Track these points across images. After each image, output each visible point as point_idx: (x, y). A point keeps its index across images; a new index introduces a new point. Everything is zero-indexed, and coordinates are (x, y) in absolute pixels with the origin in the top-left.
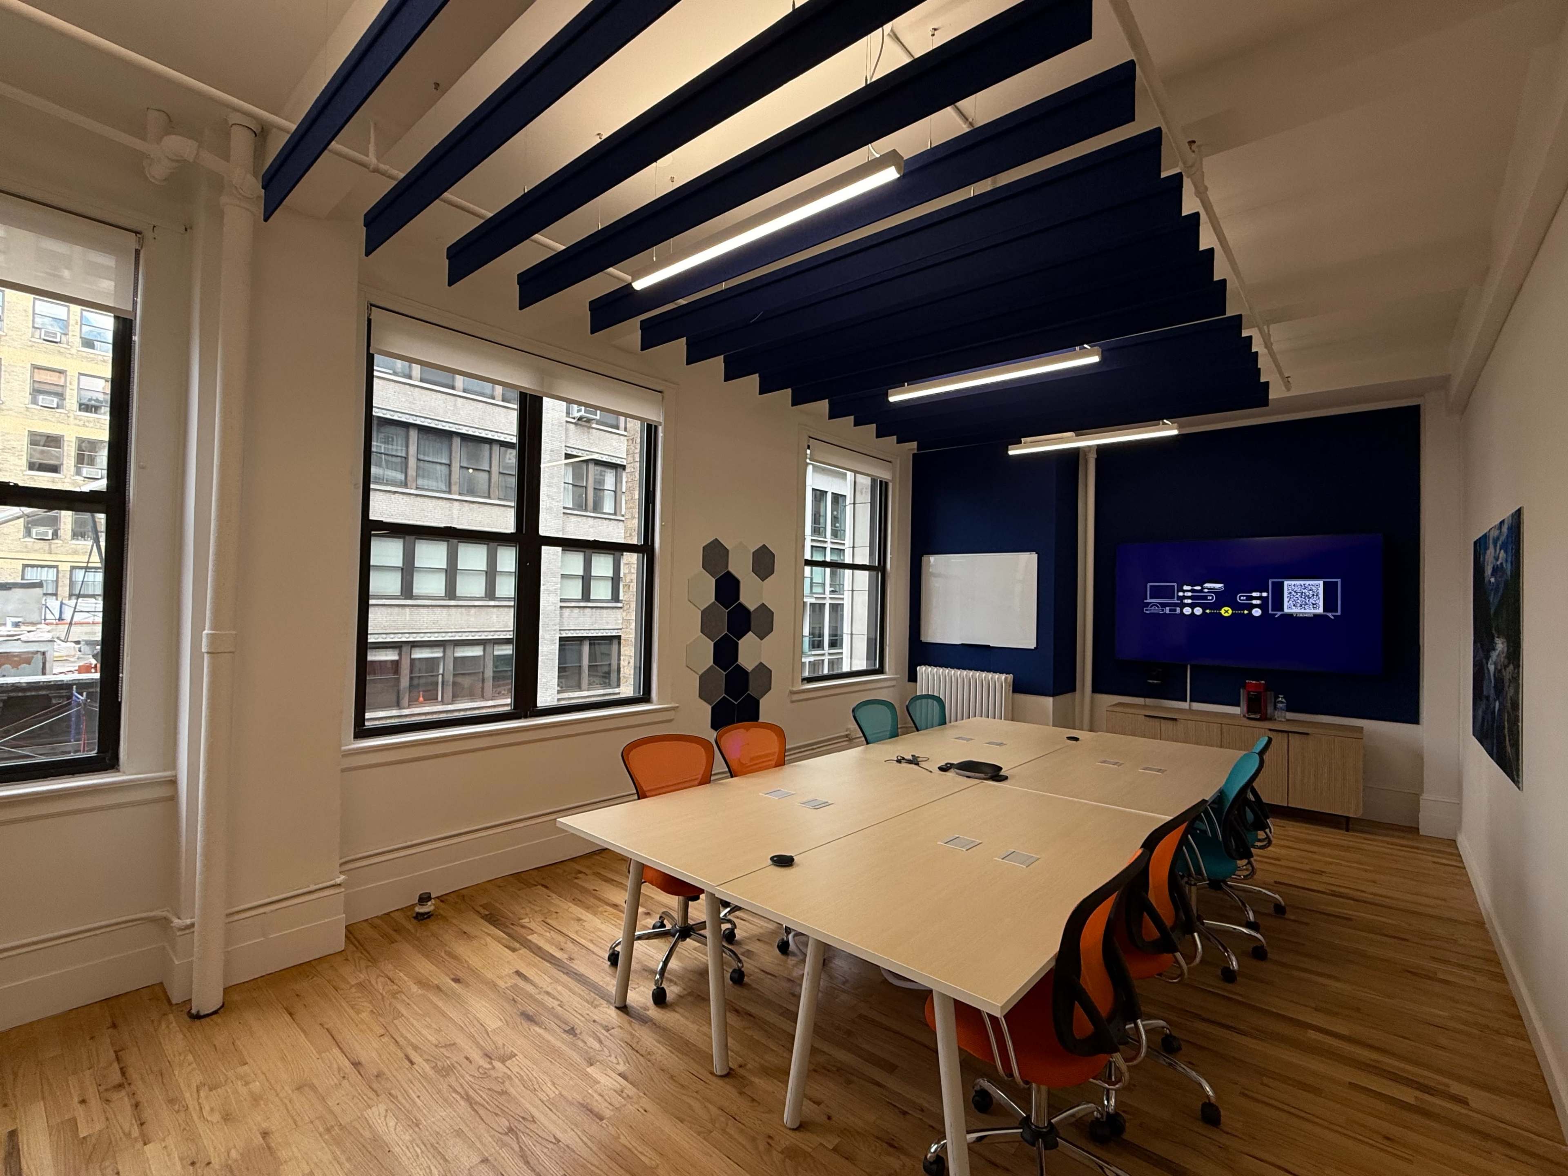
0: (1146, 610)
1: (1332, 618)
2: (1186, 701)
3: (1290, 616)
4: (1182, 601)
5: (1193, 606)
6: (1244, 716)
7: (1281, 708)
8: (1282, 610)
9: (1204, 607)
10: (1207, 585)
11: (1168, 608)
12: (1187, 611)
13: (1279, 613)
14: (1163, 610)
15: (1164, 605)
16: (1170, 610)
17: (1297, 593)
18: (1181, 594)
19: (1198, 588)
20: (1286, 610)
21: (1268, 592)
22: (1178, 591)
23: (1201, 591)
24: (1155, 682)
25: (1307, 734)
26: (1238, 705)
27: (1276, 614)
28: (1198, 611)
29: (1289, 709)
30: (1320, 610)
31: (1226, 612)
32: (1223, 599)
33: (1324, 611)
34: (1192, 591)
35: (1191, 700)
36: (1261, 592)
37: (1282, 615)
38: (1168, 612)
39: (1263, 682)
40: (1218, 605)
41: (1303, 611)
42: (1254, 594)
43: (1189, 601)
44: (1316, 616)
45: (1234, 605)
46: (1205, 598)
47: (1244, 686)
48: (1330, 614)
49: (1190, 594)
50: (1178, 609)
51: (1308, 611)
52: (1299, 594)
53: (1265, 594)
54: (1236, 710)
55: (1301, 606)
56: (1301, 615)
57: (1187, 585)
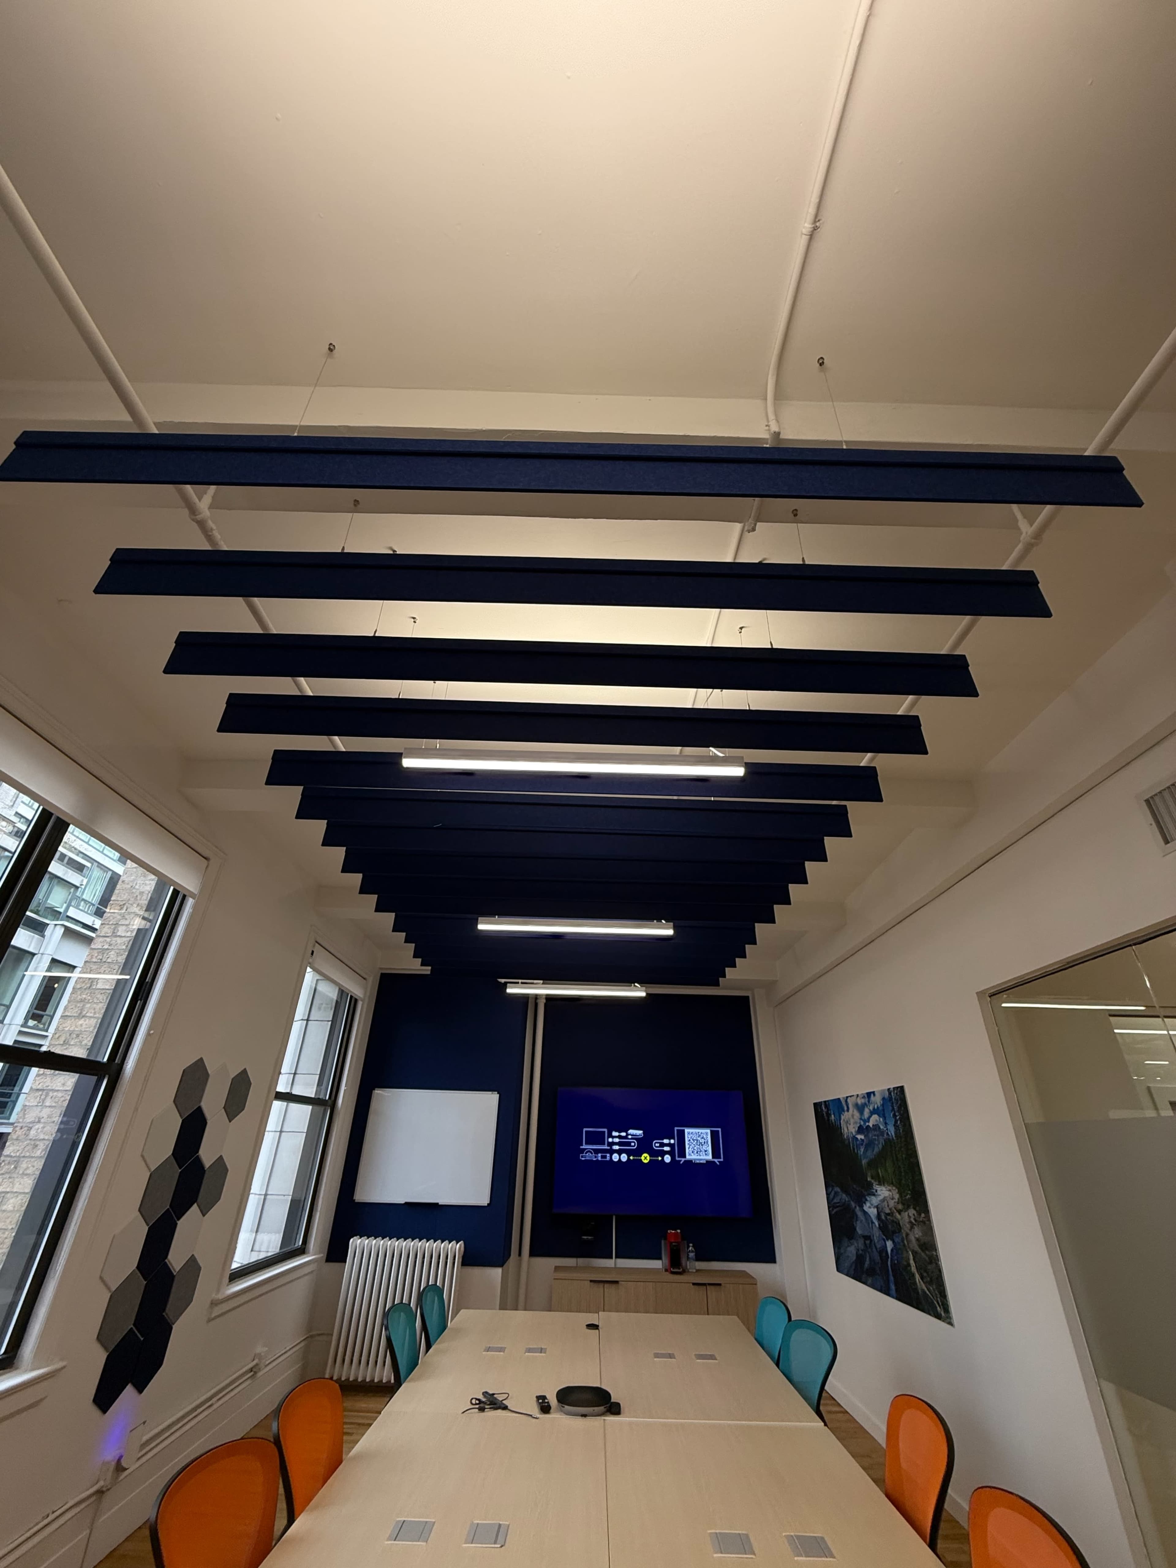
0: (582, 1157)
1: (718, 1163)
2: (612, 1258)
3: (690, 1162)
4: (611, 1147)
5: (620, 1152)
6: (666, 1270)
7: (692, 1259)
8: (685, 1157)
9: (629, 1153)
10: (631, 1131)
11: (600, 1155)
12: (615, 1158)
13: (683, 1160)
14: (596, 1157)
15: (597, 1151)
16: (602, 1157)
17: (694, 1140)
18: (610, 1140)
19: (624, 1134)
20: (688, 1157)
21: (674, 1139)
22: (608, 1138)
23: (626, 1137)
24: (590, 1238)
25: (720, 1285)
26: (660, 1258)
27: (681, 1161)
28: (624, 1157)
29: (698, 1258)
30: (710, 1157)
31: (645, 1158)
32: (644, 1145)
33: (713, 1157)
34: (620, 1137)
35: (616, 1257)
36: (670, 1139)
37: (685, 1161)
38: (600, 1159)
39: (679, 1231)
40: (638, 1152)
41: (699, 1157)
42: (666, 1141)
43: (616, 1147)
44: (708, 1162)
45: (653, 1153)
46: (629, 1144)
47: (665, 1236)
48: (716, 1160)
49: (617, 1140)
50: (608, 1155)
51: (702, 1157)
52: (696, 1141)
53: (672, 1141)
54: (657, 1264)
55: (697, 1153)
56: (698, 1162)
57: (616, 1131)
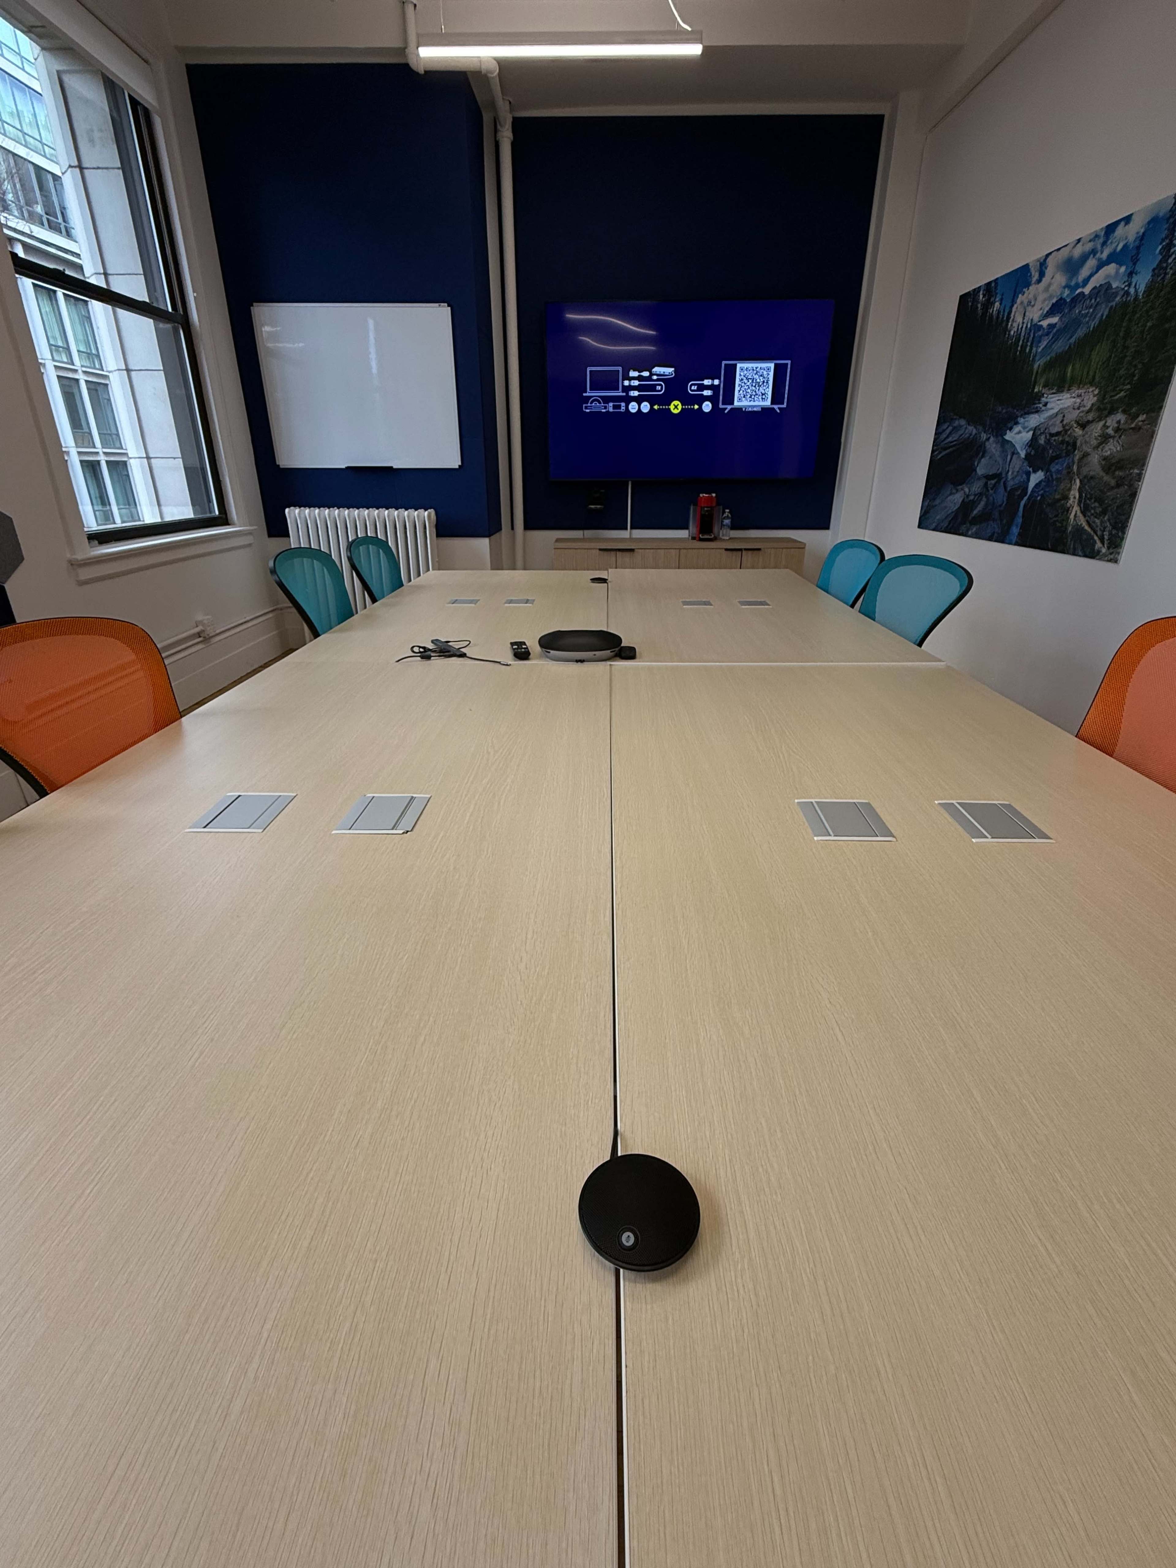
0: (586, 408)
1: (778, 411)
2: (626, 529)
3: (739, 410)
4: (627, 394)
5: (639, 400)
6: (693, 538)
7: (727, 525)
8: (733, 403)
9: (652, 400)
10: (656, 370)
11: (611, 404)
12: (633, 407)
13: (729, 407)
14: (605, 408)
15: (606, 400)
16: (614, 407)
17: (748, 379)
18: (626, 383)
19: (646, 374)
20: (736, 403)
21: (720, 379)
22: (623, 380)
23: (649, 378)
24: (598, 506)
25: (759, 549)
26: (686, 527)
27: (726, 409)
28: (645, 407)
29: (735, 526)
30: (768, 403)
31: (676, 407)
32: (675, 389)
33: (772, 403)
34: (640, 378)
35: (632, 528)
36: (713, 379)
37: (732, 409)
38: (611, 410)
39: (714, 495)
40: (666, 399)
41: (752, 403)
42: (707, 382)
43: (635, 393)
44: (765, 410)
45: (687, 399)
46: (653, 388)
47: (695, 501)
48: (776, 407)
49: (636, 383)
50: (623, 404)
51: (756, 403)
52: (750, 381)
53: (716, 382)
54: (683, 534)
55: (750, 397)
56: (750, 409)
57: (634, 370)
